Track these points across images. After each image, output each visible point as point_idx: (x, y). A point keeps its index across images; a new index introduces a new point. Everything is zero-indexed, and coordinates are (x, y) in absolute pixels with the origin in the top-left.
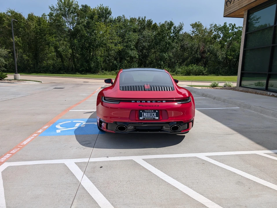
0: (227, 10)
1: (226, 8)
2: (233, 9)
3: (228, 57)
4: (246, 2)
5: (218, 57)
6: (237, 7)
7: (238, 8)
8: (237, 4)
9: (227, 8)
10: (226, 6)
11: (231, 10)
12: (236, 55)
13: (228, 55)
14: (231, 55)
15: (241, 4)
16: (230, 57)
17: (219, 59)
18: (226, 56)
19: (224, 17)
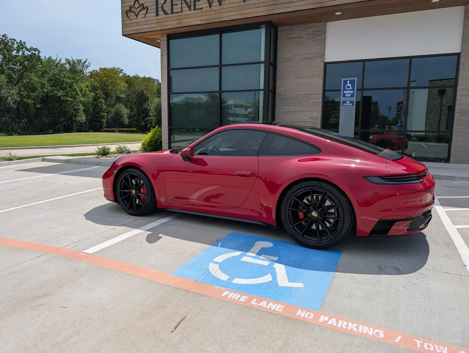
0: (130, 26)
1: (127, 22)
2: (145, 26)
3: (26, 100)
4: (173, 22)
5: (6, 99)
6: (155, 25)
7: (158, 29)
8: (154, 21)
9: (130, 22)
10: (127, 19)
11: (140, 27)
12: (38, 97)
13: (25, 97)
14: (29, 96)
15: (163, 24)
16: (29, 101)
17: (9, 104)
18: (19, 98)
19: (123, 35)
